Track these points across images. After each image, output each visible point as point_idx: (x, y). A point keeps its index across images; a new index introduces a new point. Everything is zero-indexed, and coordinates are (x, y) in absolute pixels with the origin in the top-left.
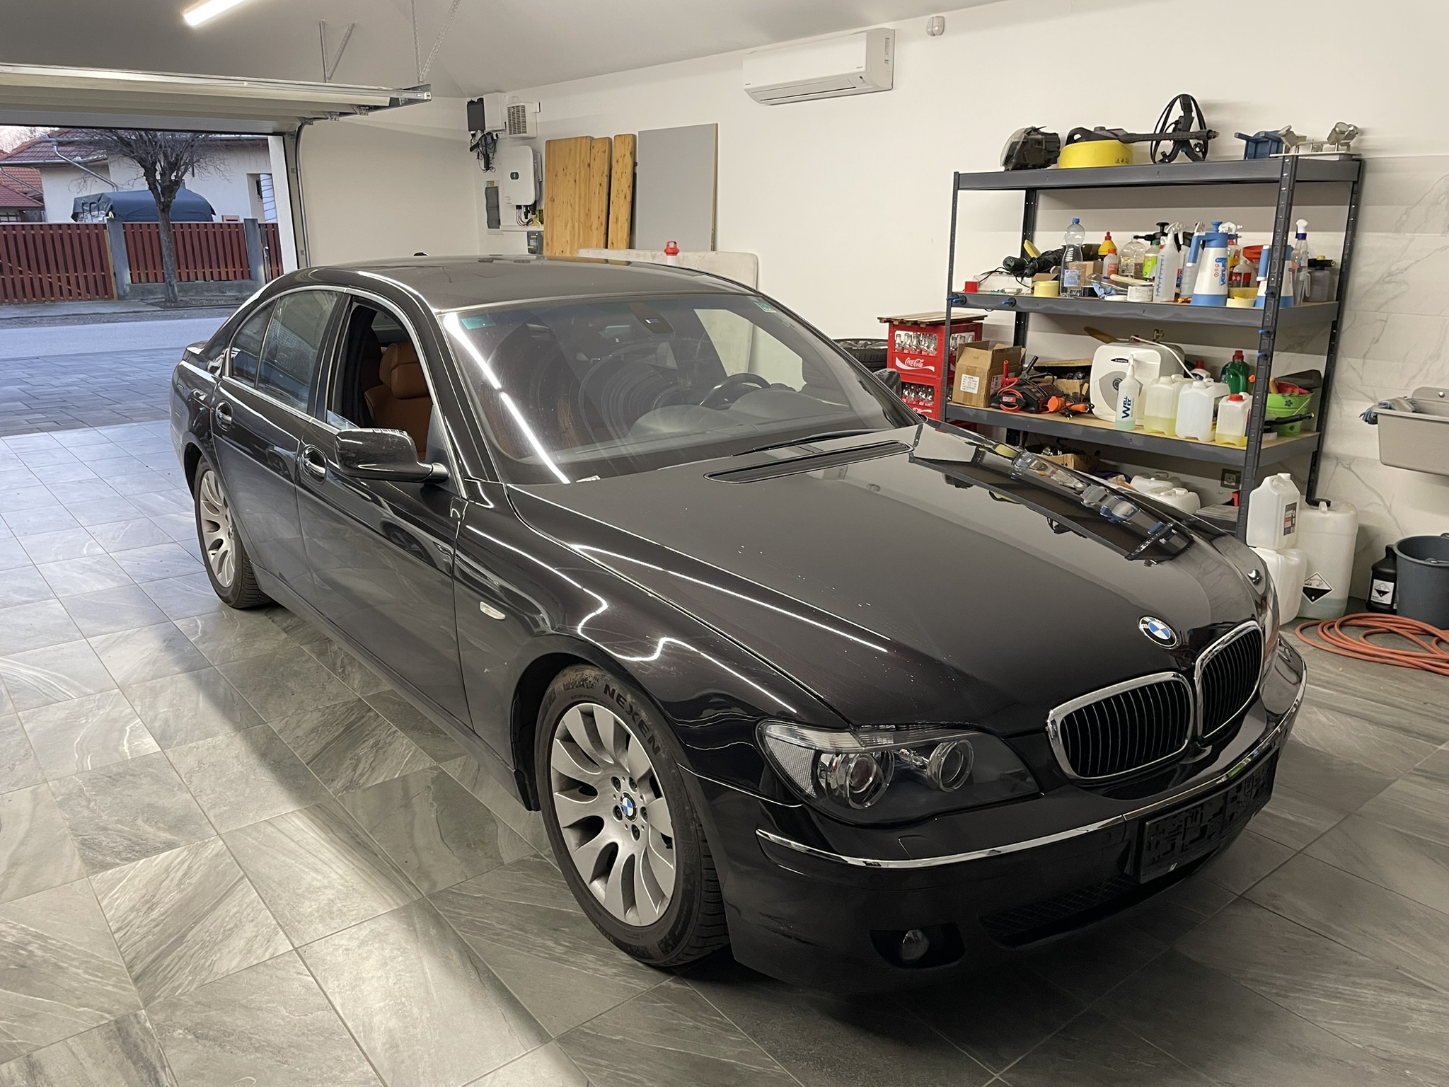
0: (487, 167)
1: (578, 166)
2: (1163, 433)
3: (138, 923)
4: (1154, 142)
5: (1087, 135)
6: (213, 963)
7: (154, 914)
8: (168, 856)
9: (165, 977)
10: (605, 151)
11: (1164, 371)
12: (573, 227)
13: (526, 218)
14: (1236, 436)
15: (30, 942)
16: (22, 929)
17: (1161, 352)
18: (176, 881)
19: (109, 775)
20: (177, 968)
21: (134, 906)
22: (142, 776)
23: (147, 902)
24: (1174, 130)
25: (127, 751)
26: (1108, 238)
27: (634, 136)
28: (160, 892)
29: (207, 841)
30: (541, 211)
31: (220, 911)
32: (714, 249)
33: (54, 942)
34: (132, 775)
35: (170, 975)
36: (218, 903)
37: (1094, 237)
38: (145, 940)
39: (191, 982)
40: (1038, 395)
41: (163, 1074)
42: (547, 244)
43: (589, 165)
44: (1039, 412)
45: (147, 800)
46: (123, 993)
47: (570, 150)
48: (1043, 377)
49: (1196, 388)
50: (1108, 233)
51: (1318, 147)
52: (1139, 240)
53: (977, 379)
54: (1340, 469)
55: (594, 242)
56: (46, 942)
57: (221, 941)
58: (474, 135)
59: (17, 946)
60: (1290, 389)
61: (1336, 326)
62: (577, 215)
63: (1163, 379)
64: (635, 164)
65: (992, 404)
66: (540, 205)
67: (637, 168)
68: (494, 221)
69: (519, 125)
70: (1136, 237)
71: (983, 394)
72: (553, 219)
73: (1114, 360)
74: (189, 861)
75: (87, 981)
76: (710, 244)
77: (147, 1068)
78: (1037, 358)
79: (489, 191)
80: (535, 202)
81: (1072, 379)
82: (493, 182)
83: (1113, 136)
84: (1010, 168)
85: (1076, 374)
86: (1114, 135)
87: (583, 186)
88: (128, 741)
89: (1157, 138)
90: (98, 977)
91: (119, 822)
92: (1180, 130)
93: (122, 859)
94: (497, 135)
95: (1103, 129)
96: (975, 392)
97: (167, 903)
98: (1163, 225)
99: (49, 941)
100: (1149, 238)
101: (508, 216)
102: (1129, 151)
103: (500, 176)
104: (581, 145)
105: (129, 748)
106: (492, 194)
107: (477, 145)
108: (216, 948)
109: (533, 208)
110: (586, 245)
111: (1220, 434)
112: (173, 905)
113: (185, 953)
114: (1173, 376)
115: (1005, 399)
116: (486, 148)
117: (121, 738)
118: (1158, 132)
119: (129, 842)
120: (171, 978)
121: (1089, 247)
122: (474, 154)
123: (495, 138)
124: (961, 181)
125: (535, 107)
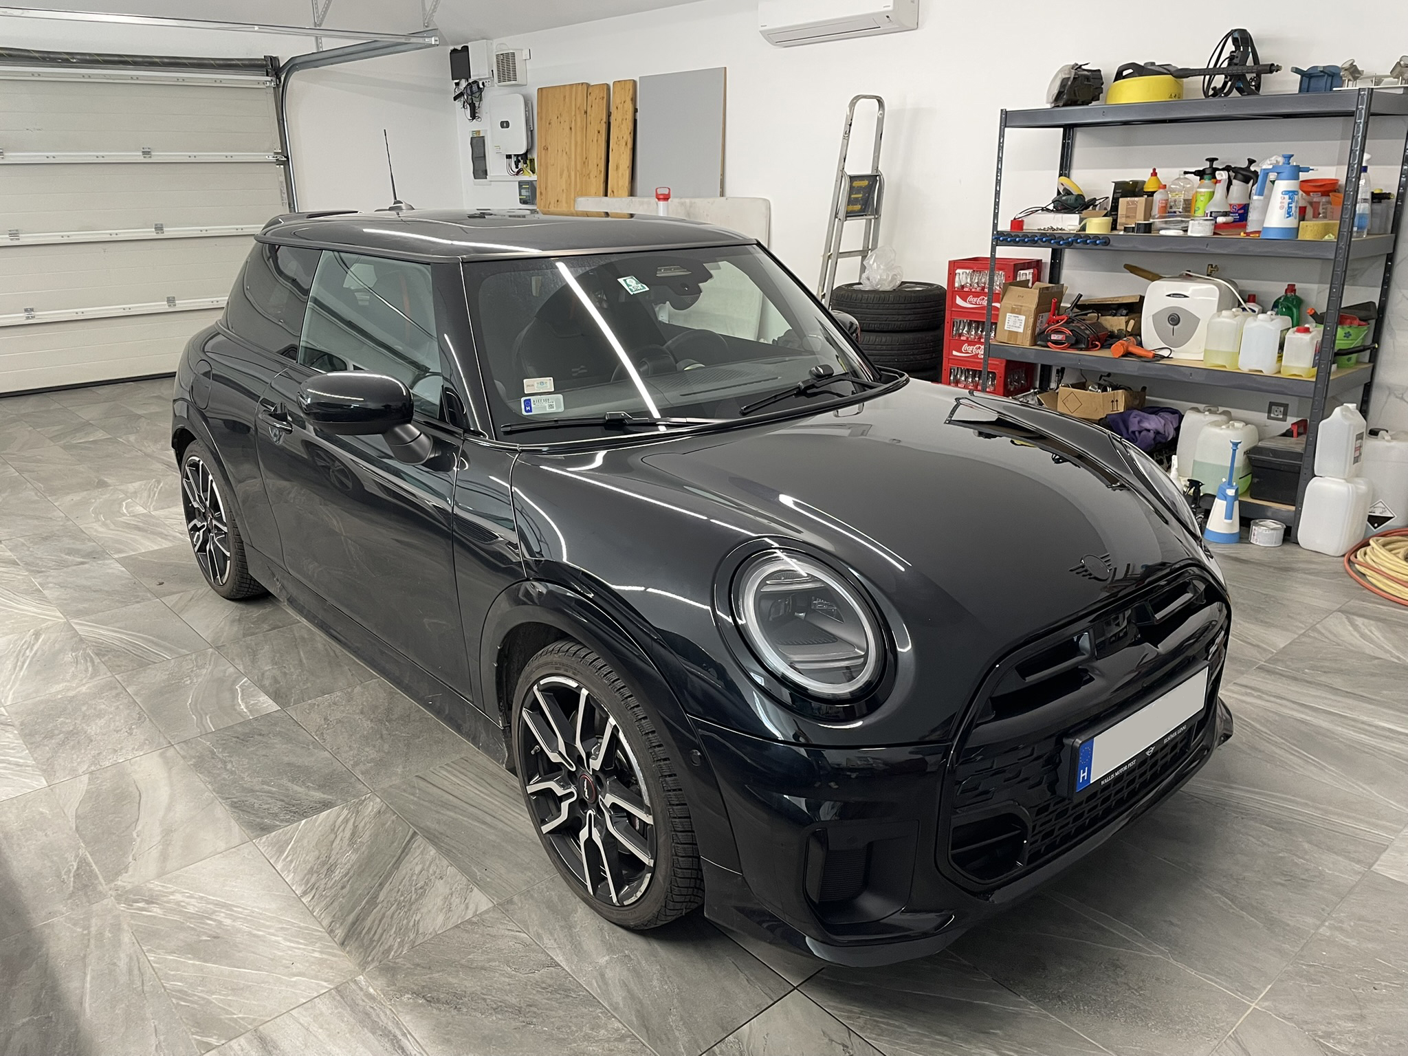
0: (474, 116)
1: (573, 113)
2: (1225, 367)
3: (322, 887)
4: (1207, 77)
5: (1140, 71)
6: (416, 924)
7: (337, 874)
8: (328, 815)
9: (372, 941)
10: (603, 98)
11: (1222, 307)
12: (569, 176)
13: (517, 167)
14: (1302, 368)
15: (214, 912)
16: (202, 898)
17: (1218, 286)
18: (346, 842)
19: (236, 735)
20: (380, 931)
21: (312, 868)
22: (270, 735)
23: (324, 863)
24: (1229, 65)
25: (245, 710)
26: (1154, 174)
27: (635, 82)
28: (334, 852)
29: (363, 798)
30: (532, 161)
31: (405, 869)
32: (722, 194)
33: (240, 910)
34: (260, 735)
35: (376, 938)
36: (399, 861)
37: (1140, 174)
38: (336, 904)
39: (401, 944)
40: (1087, 332)
41: (407, 1042)
42: (541, 193)
43: (586, 112)
44: (1087, 349)
45: (286, 759)
46: (334, 959)
47: (565, 97)
48: (1086, 314)
49: (1262, 321)
50: (1154, 170)
51: (1378, 80)
52: (1187, 176)
53: (1023, 318)
54: (1392, 398)
55: (593, 190)
56: (233, 911)
57: (417, 900)
58: (457, 84)
59: (201, 917)
60: (1349, 321)
61: (1391, 258)
62: (573, 163)
63: (1224, 313)
64: (636, 111)
65: (1039, 343)
66: (531, 154)
67: (638, 114)
68: (480, 171)
69: (509, 73)
70: (1186, 173)
71: (1029, 332)
72: (547, 167)
73: (1169, 296)
74: (352, 820)
75: (290, 948)
76: (719, 190)
77: (388, 1036)
78: (1081, 296)
79: (474, 141)
80: (527, 152)
81: (1114, 316)
82: (479, 131)
83: (1166, 71)
84: (1061, 104)
85: (1120, 311)
86: (1164, 70)
87: (579, 134)
88: (242, 700)
89: (1210, 72)
90: (301, 944)
91: (263, 783)
92: (1236, 64)
93: (282, 821)
94: (483, 84)
95: (1153, 64)
96: (1021, 330)
97: (345, 864)
98: (1212, 160)
99: (235, 909)
100: (1200, 174)
101: (497, 165)
102: (1181, 86)
103: (487, 126)
104: (576, 93)
105: (247, 708)
106: (478, 145)
107: (461, 94)
108: (414, 907)
109: (525, 156)
110: (584, 193)
111: (1286, 366)
112: (352, 866)
113: (384, 914)
114: (1234, 310)
115: (1054, 337)
116: (472, 98)
117: (234, 697)
118: (1211, 66)
119: (283, 803)
120: (379, 941)
121: (1136, 183)
122: (459, 104)
123: (481, 86)
124: (1009, 119)
125: (525, 54)
